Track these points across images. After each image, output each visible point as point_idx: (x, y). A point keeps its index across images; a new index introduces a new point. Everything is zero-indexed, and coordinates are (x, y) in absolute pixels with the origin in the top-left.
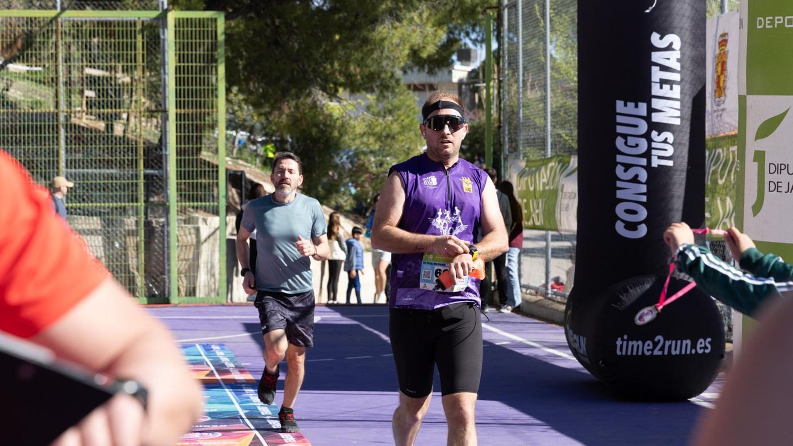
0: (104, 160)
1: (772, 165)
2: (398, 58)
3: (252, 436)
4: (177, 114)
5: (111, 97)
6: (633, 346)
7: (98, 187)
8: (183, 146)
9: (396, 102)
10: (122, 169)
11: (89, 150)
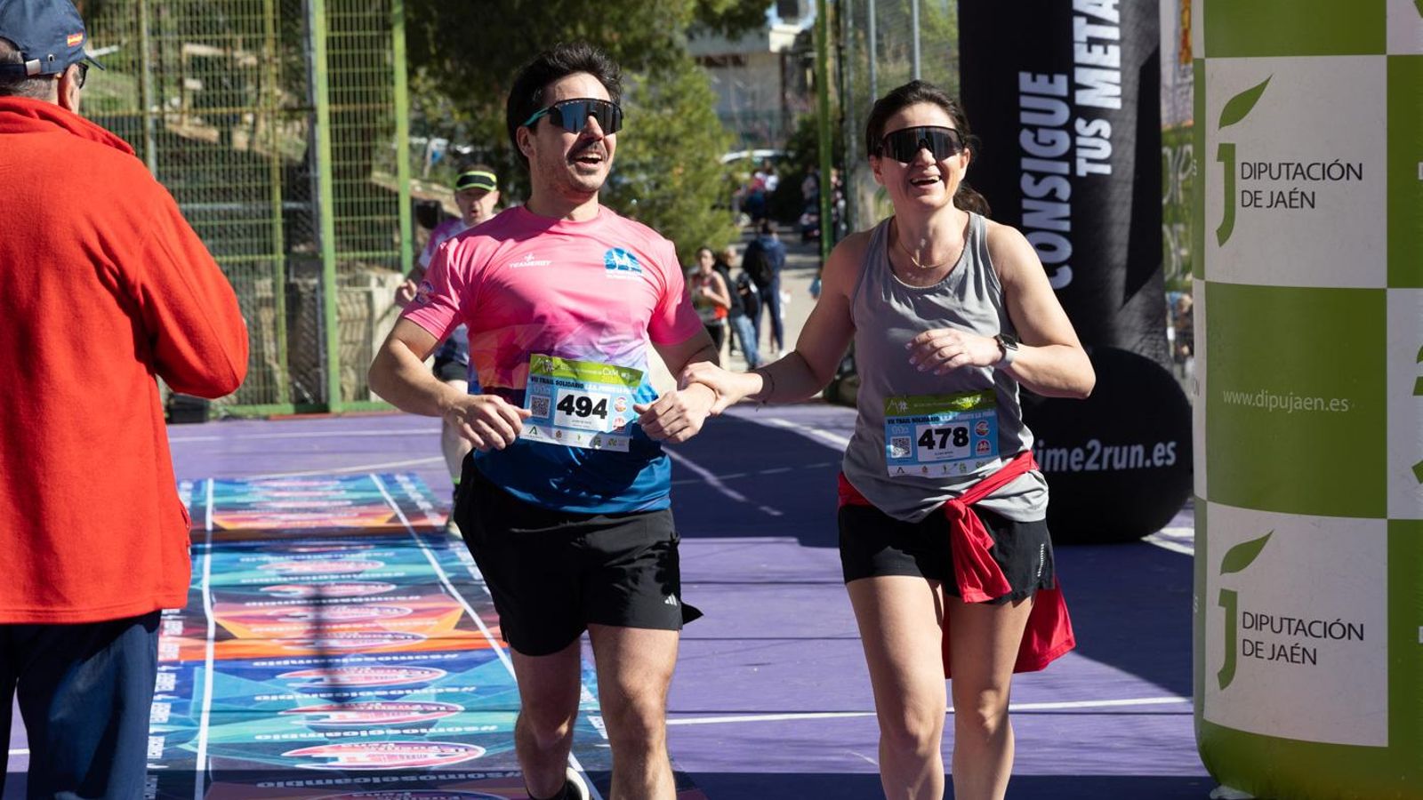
0: (218, 189)
1: (1246, 166)
2: (679, 15)
3: (460, 612)
4: (330, 114)
5: (227, 88)
6: (1053, 458)
7: (210, 232)
8: (341, 163)
9: (679, 85)
10: (248, 202)
11: (195, 173)
